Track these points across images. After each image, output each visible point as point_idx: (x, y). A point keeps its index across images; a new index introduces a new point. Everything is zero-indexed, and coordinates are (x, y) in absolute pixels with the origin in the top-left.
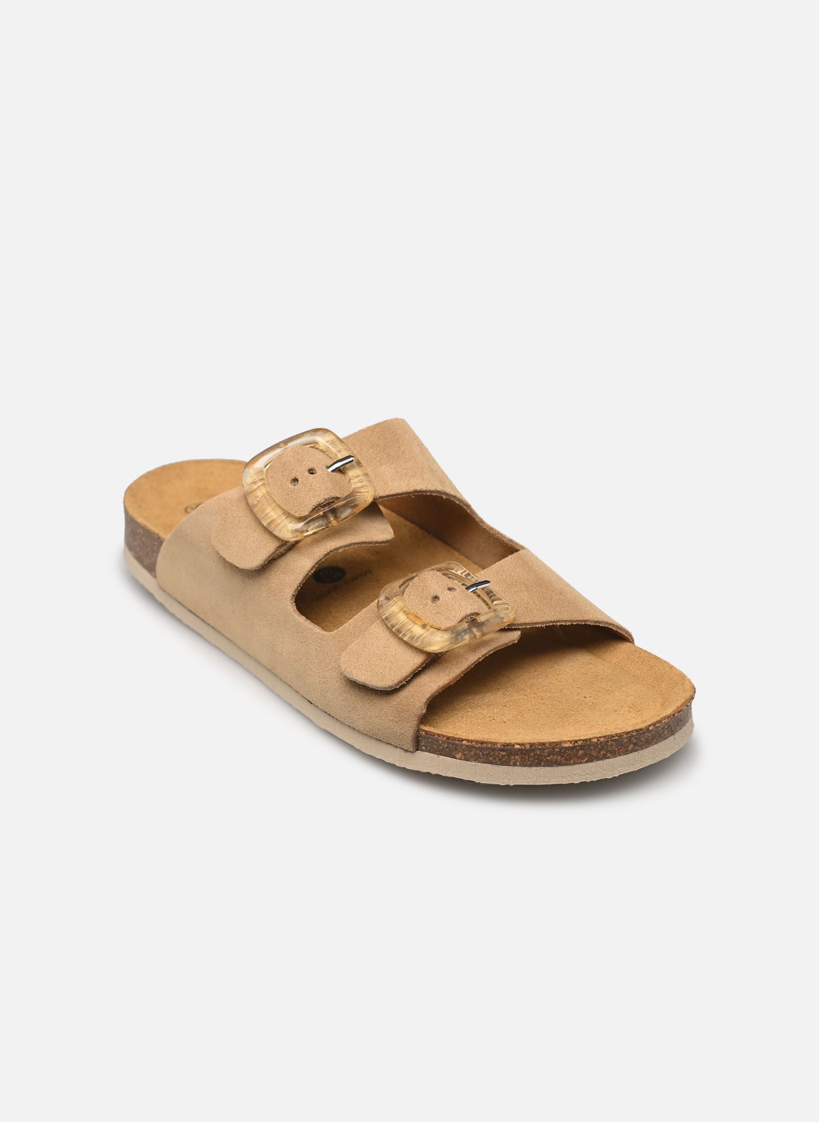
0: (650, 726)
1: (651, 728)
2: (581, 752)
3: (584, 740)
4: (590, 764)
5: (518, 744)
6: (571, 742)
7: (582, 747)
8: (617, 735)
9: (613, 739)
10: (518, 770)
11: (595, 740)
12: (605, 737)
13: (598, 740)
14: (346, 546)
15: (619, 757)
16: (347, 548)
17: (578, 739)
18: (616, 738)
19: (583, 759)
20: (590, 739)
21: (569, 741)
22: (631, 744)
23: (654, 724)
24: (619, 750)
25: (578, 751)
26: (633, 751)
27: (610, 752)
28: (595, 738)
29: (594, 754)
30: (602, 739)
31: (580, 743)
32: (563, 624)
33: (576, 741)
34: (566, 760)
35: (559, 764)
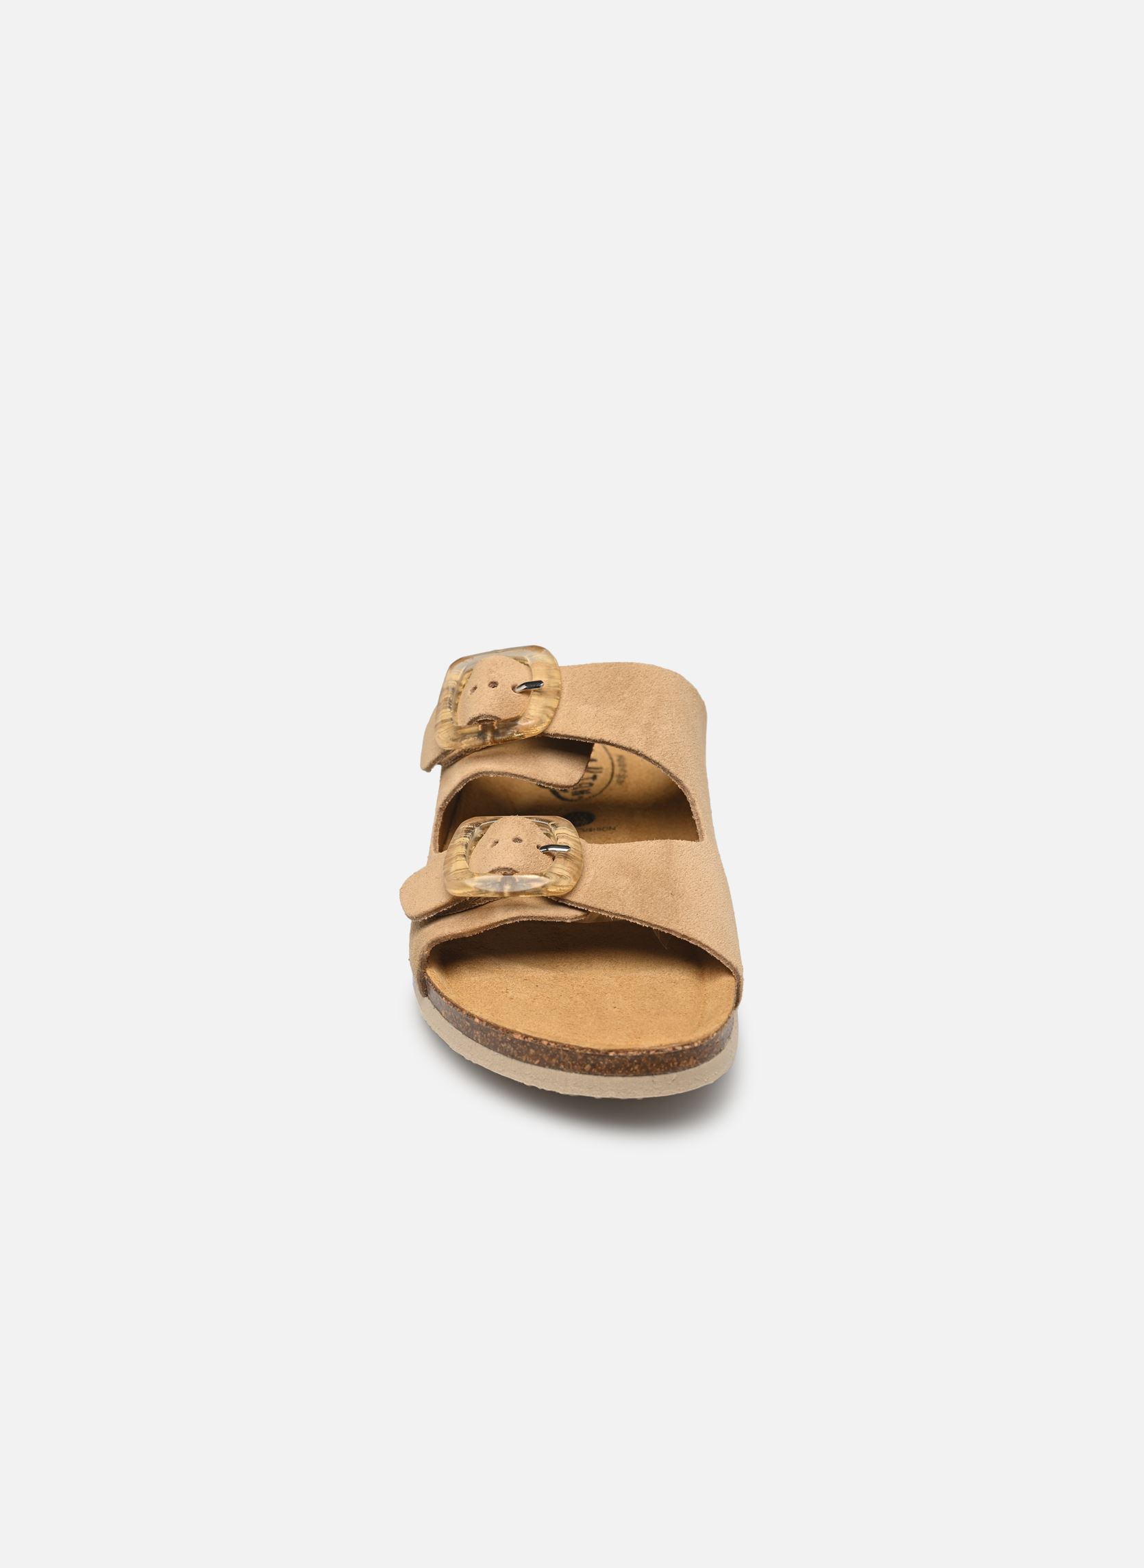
0: (611, 1051)
1: (611, 1054)
2: (532, 1051)
3: (535, 1039)
4: (542, 1069)
5: (478, 1018)
6: (522, 1035)
7: (532, 1045)
8: (569, 1046)
9: (564, 1049)
10: (480, 1047)
11: (545, 1043)
12: (556, 1043)
13: (548, 1044)
14: (499, 773)
15: (574, 1074)
16: (500, 776)
17: (530, 1034)
18: (568, 1049)
19: (535, 1060)
20: (541, 1040)
21: (520, 1033)
22: (587, 1064)
23: (617, 1051)
24: (573, 1065)
25: (529, 1048)
26: (590, 1073)
27: (564, 1063)
28: (546, 1040)
29: (546, 1059)
30: (552, 1045)
31: (530, 1040)
32: (638, 923)
33: (527, 1037)
34: (519, 1054)
35: (513, 1057)
